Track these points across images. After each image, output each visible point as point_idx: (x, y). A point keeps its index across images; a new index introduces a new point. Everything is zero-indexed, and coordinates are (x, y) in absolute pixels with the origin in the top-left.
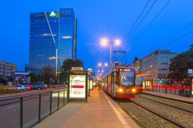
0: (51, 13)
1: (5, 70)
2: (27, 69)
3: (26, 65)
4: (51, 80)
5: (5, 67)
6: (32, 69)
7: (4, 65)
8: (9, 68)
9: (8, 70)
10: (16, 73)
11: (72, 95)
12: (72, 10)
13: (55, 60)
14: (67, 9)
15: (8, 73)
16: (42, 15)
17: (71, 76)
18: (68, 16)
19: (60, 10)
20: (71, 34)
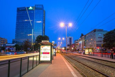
0: (29, 7)
2: (13, 42)
3: (13, 39)
4: (29, 49)
6: (16, 42)
8: (3, 41)
9: (2, 42)
10: (6, 45)
11: (42, 59)
12: (42, 6)
13: (31, 36)
14: (40, 5)
15: (2, 45)
16: (24, 9)
17: (41, 46)
18: (40, 9)
19: (35, 5)
20: (42, 20)
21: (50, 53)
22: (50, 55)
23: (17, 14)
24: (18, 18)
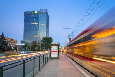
0: (35, 12)
1: (11, 43)
2: (22, 42)
3: (22, 40)
5: (11, 41)
6: (25, 42)
7: (10, 40)
8: (13, 42)
9: (12, 43)
10: (16, 45)
12: (46, 10)
14: (44, 10)
15: (12, 45)
16: (30, 13)
17: (51, 47)
18: (44, 13)
19: (40, 10)
20: (46, 23)
21: (57, 52)
22: (57, 53)
23: (24, 18)
24: (26, 21)
